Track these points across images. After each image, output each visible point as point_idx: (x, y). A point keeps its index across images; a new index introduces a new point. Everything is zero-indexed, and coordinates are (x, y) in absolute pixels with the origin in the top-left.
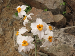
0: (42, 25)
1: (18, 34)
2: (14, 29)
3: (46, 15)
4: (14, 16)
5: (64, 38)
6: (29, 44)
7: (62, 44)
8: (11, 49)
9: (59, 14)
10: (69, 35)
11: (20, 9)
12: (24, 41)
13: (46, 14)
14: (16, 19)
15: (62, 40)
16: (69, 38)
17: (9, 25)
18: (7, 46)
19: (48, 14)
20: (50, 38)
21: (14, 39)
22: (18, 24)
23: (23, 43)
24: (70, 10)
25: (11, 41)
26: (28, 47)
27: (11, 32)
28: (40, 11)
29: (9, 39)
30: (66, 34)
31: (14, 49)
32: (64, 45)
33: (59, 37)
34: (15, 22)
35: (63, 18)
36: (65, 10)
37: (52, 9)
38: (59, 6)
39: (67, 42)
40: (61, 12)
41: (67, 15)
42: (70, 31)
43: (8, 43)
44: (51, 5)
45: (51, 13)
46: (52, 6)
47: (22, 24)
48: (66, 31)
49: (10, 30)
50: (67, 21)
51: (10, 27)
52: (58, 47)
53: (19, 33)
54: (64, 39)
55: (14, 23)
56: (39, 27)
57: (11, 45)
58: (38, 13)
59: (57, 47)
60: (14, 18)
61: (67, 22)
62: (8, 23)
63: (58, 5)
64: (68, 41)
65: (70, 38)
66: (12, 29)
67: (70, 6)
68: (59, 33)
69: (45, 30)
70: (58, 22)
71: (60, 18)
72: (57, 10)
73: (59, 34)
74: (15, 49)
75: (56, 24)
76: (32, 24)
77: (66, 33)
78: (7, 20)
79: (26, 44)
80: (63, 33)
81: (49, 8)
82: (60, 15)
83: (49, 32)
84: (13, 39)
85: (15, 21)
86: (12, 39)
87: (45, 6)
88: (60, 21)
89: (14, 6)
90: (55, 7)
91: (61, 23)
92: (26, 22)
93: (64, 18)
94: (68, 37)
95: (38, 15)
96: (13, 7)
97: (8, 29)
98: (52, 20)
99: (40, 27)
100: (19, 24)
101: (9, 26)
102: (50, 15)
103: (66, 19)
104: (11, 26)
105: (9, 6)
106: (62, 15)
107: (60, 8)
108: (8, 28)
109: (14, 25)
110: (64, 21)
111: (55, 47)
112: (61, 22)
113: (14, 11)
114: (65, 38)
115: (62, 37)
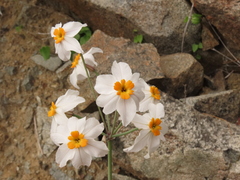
0: (130, 83)
1: (55, 113)
2: (38, 99)
3: (137, 54)
4: (38, 59)
5: (195, 128)
6: (88, 144)
7: (187, 149)
8: (27, 163)
9: (180, 52)
10: (211, 120)
11: (61, 34)
12: (73, 134)
13: (139, 51)
14: (43, 68)
15: (189, 137)
16: (209, 130)
17: (20, 88)
18: (16, 154)
19: (144, 53)
20: (154, 124)
21: (36, 133)
22: (49, 82)
23: (69, 138)
24: (216, 37)
25: (27, 138)
26: (87, 151)
27: (29, 109)
28: (120, 42)
29: (22, 130)
30: (202, 118)
31: (37, 164)
32: (195, 153)
33: (179, 126)
34: (41, 76)
35: (194, 65)
36: (201, 40)
37: (159, 35)
38: (181, 27)
39: (203, 144)
40: (186, 44)
41: (206, 54)
42: (214, 108)
43: (17, 145)
44: (155, 22)
45: (155, 49)
46: (157, 25)
47: (62, 85)
48: (201, 107)
49: (25, 104)
50: (205, 73)
51: (25, 94)
52: (175, 158)
53: (57, 110)
54: (195, 133)
55: (37, 81)
56: (122, 88)
57: (28, 150)
58: (114, 49)
59: (173, 157)
60: (37, 66)
61: (207, 77)
62: (18, 82)
63: (176, 23)
64: (206, 138)
65: (214, 128)
66: (32, 99)
67: (215, 28)
68: (179, 113)
69: (139, 99)
70: (176, 76)
71: (183, 63)
72: (174, 37)
73: (180, 117)
74: (41, 163)
75: (171, 83)
76: (99, 79)
77: (202, 112)
78: (16, 71)
79: (81, 143)
80: (192, 115)
81: (149, 32)
82: (183, 55)
83: (152, 105)
84: (33, 132)
85: (41, 73)
86: (30, 131)
87: (135, 26)
88: (182, 74)
89: (37, 26)
90: (167, 31)
91: (186, 82)
92: (79, 76)
93: (197, 66)
94: (206, 125)
95: (113, 55)
96: (34, 29)
97: (17, 98)
98: (158, 72)
99: (124, 90)
100: (54, 83)
101: (20, 91)
102: (151, 54)
103: (202, 68)
104: (27, 91)
105: (22, 27)
106: (190, 56)
107: (185, 33)
108: (18, 96)
109: (37, 88)
110: (196, 76)
111: (168, 158)
112: (186, 77)
113: (37, 41)
114: (199, 129)
115: (189, 128)
